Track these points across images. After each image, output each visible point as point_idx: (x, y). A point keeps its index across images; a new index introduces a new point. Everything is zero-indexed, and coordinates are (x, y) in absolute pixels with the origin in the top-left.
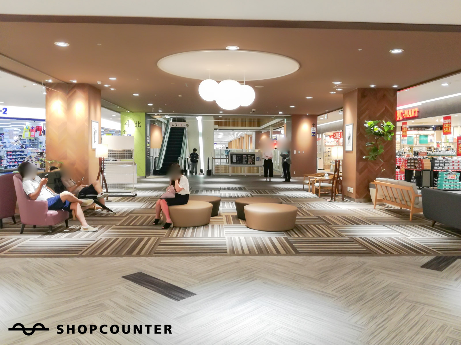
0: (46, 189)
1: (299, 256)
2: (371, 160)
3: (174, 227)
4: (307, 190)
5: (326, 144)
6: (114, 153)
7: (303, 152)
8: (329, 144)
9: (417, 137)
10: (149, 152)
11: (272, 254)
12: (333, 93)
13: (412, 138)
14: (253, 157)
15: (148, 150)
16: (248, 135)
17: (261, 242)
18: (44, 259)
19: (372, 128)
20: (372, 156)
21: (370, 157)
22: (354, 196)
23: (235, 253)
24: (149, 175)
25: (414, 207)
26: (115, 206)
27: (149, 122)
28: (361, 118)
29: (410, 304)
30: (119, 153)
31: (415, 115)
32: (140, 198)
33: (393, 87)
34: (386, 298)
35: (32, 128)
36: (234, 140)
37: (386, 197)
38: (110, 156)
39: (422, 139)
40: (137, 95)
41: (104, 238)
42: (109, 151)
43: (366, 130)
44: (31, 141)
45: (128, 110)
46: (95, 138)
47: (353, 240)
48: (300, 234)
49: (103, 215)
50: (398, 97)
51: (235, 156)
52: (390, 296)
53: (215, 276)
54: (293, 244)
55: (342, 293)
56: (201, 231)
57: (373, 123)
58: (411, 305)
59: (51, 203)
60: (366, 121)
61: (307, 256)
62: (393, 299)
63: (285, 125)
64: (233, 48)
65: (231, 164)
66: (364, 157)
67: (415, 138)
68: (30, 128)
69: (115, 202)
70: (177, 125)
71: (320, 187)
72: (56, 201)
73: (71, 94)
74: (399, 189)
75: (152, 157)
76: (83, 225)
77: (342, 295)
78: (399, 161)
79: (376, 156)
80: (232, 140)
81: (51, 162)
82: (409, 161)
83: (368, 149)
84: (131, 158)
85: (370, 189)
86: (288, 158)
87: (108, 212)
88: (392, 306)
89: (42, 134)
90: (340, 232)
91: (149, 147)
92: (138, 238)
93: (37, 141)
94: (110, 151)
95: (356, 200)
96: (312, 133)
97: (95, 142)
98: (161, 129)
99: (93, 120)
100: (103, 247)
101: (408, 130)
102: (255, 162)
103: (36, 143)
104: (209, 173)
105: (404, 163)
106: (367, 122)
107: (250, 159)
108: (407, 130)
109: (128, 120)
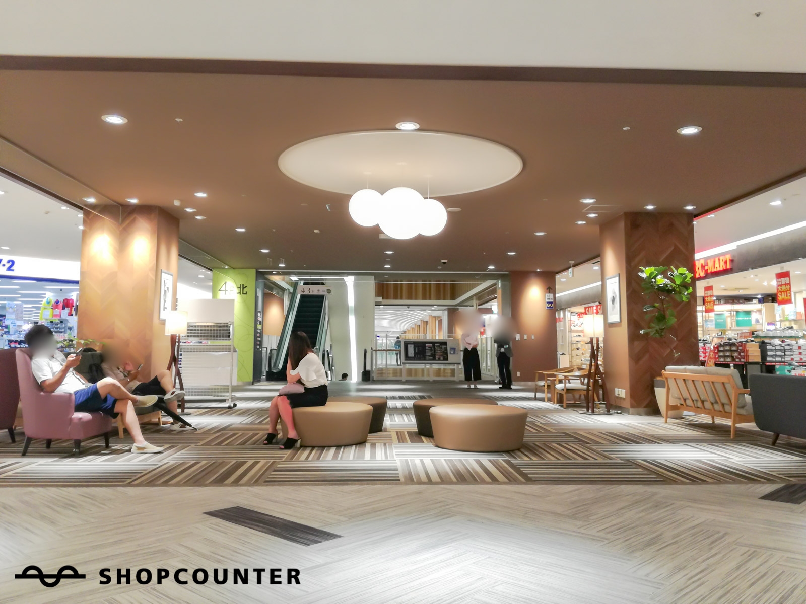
0: (73, 374)
1: (533, 484)
2: (654, 336)
3: (301, 446)
4: (542, 400)
5: (573, 328)
6: (198, 330)
7: (533, 337)
8: (577, 328)
9: (731, 316)
10: (260, 339)
11: (483, 482)
12: (582, 224)
13: (723, 317)
14: (444, 347)
15: (258, 335)
16: (435, 317)
17: (462, 467)
18: (61, 489)
19: (653, 280)
20: (656, 330)
21: (652, 331)
22: (627, 404)
23: (415, 481)
24: (260, 381)
25: (737, 414)
26: (195, 420)
27: (261, 286)
28: (633, 264)
29: (747, 549)
30: (208, 330)
31: (726, 267)
32: (241, 410)
33: (687, 210)
34: (701, 540)
35: (57, 302)
36: (409, 329)
37: (685, 400)
38: (190, 335)
39: (741, 319)
40: (243, 230)
41: (172, 462)
42: (189, 325)
43: (643, 285)
44: (54, 325)
45: (228, 265)
46: (165, 301)
47: (631, 463)
48: (535, 456)
49: (174, 433)
50: (696, 232)
51: (413, 345)
52: (708, 538)
53: (377, 511)
54: (522, 469)
55: (618, 534)
56: (352, 452)
57: (655, 270)
58: (749, 550)
59: (81, 399)
60: (641, 267)
61: (546, 484)
62: (713, 542)
63: (499, 294)
64: (408, 126)
65: (405, 360)
66: (642, 332)
67: (729, 317)
68: (53, 302)
69: (197, 415)
70: (311, 291)
71: (565, 390)
72: (89, 394)
73: (127, 222)
74: (709, 382)
75: (265, 349)
76: (136, 442)
77: (617, 537)
78: (703, 352)
79: (662, 330)
80: (407, 329)
81: (86, 341)
82: (722, 349)
83: (647, 317)
84: (228, 338)
85: (656, 389)
86: (507, 346)
87: (184, 427)
88: (713, 551)
89: (73, 312)
90: (606, 453)
91: (260, 330)
92: (236, 462)
93: (64, 325)
94: (192, 326)
95: (631, 410)
96: (547, 303)
97: (165, 309)
98: (282, 302)
99: (163, 270)
100: (171, 473)
101: (716, 303)
102: (447, 356)
103: (61, 328)
104: (366, 376)
105: (712, 353)
106: (644, 269)
107: (438, 352)
108: (714, 304)
109: (226, 283)
